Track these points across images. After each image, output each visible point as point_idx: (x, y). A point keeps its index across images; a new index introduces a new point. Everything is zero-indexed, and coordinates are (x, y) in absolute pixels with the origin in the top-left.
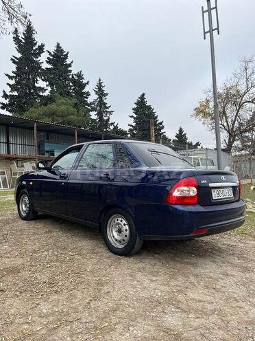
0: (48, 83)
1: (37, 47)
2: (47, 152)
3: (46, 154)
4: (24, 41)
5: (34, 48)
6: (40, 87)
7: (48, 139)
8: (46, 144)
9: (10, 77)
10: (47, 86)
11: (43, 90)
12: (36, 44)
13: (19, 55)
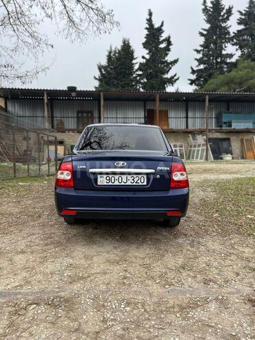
0: (237, 47)
1: (224, 11)
2: (225, 123)
3: (224, 125)
4: (211, 10)
5: (222, 14)
6: (227, 54)
7: (228, 110)
8: (224, 115)
9: (198, 52)
10: (237, 50)
11: (231, 56)
12: (223, 8)
13: (207, 26)
